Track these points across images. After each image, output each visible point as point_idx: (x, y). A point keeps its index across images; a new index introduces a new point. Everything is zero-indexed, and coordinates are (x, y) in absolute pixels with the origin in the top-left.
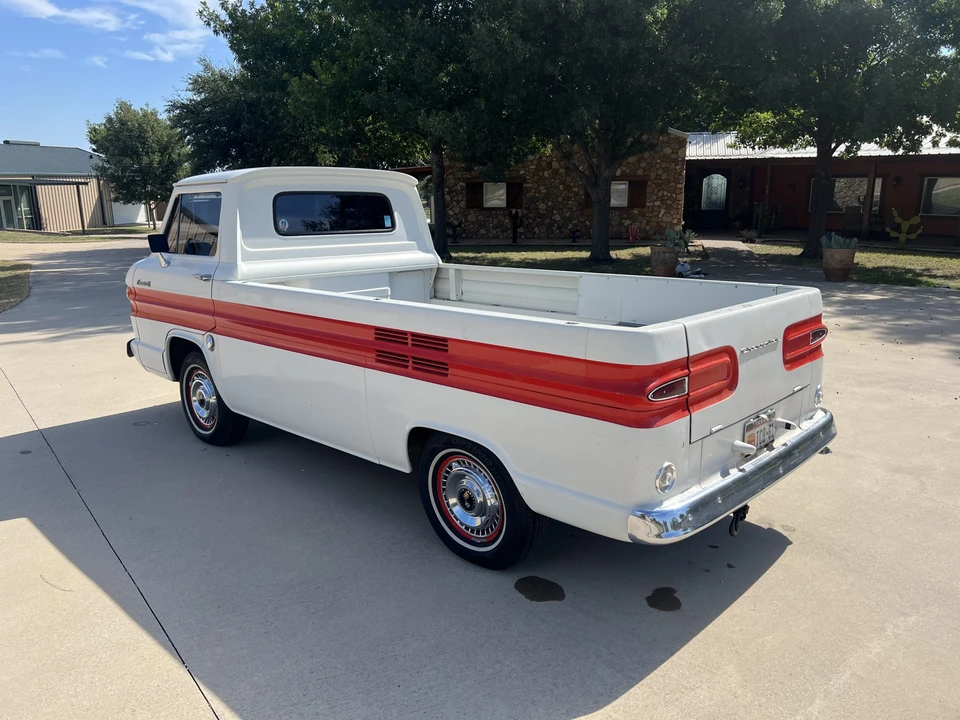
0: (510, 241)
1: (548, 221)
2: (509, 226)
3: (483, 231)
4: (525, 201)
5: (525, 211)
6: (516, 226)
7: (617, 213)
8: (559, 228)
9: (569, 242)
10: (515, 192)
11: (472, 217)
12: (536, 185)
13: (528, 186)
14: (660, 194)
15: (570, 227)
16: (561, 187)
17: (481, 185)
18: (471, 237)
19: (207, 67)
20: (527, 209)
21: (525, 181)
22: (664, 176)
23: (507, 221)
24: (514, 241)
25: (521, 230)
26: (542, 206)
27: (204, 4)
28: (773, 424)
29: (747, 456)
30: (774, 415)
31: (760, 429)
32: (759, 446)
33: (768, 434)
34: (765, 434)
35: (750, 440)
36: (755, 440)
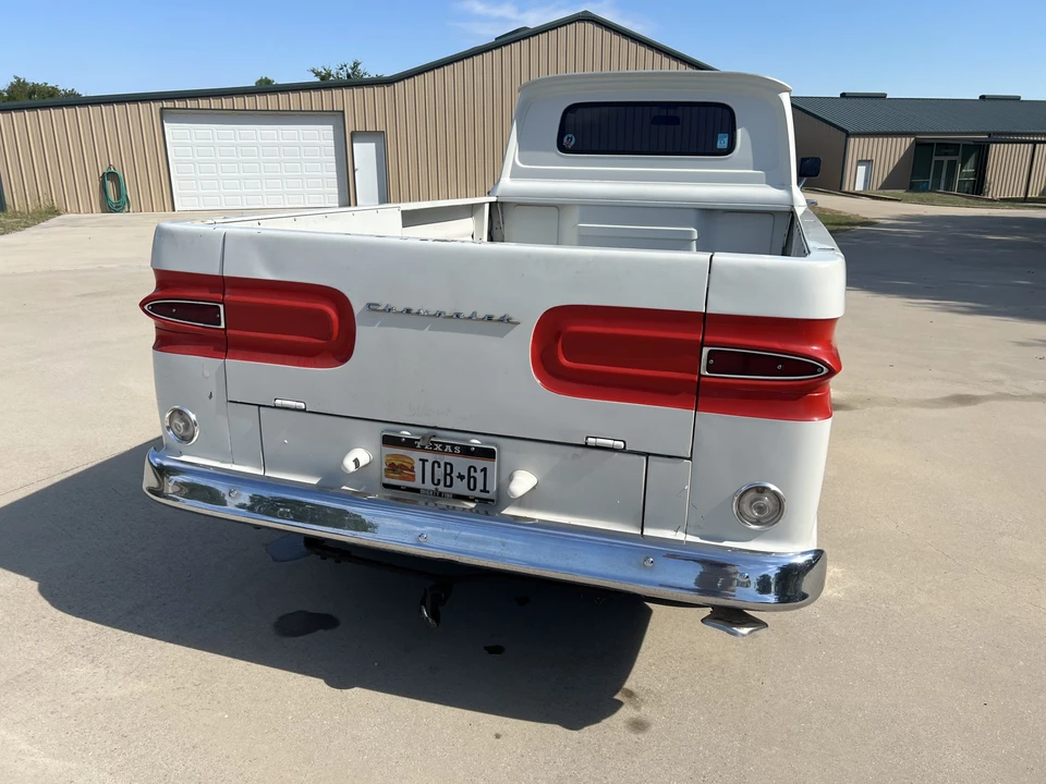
28: (484, 470)
29: (386, 486)
30: (488, 454)
31: (430, 457)
32: (433, 487)
33: (465, 481)
34: (455, 475)
35: (397, 463)
36: (412, 470)
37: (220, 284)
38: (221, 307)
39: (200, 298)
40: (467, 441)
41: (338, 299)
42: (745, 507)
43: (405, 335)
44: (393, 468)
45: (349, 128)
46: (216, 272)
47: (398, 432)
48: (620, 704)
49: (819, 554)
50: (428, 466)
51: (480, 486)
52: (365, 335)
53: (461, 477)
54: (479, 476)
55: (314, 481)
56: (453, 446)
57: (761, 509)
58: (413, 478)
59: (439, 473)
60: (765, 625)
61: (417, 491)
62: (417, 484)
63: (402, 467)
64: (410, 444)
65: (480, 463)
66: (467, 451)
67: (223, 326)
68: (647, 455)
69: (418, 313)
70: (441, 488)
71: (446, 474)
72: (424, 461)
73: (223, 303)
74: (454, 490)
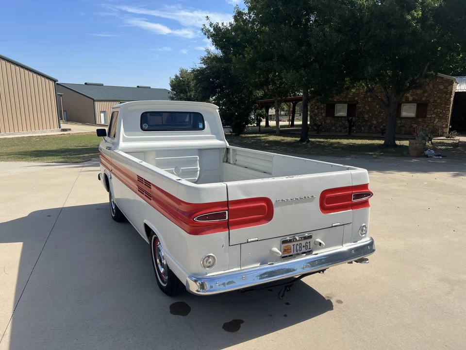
0: (347, 134)
1: (369, 124)
2: (348, 126)
3: (333, 128)
4: (357, 113)
5: (357, 119)
6: (351, 126)
7: (409, 121)
8: (375, 127)
9: (380, 135)
10: (352, 108)
11: (328, 121)
12: (363, 105)
13: (359, 105)
14: (436, 111)
15: (382, 127)
16: (377, 106)
17: (334, 105)
18: (327, 131)
19: (209, 53)
20: (358, 117)
21: (357, 103)
22: (439, 101)
23: (347, 123)
24: (350, 134)
25: (354, 128)
26: (366, 116)
27: (204, 25)
28: (309, 242)
29: (283, 257)
30: (310, 237)
31: (296, 243)
32: (296, 253)
34: (302, 247)
36: (291, 249)
37: (227, 203)
38: (227, 212)
40: (304, 235)
41: (267, 200)
42: (361, 231)
43: (288, 208)
44: (285, 250)
46: (226, 200)
47: (286, 238)
49: (372, 239)
51: (308, 248)
52: (276, 210)
53: (304, 247)
54: (308, 244)
55: (258, 265)
56: (301, 238)
59: (298, 247)
60: (367, 260)
61: (292, 255)
62: (292, 253)
63: (288, 249)
64: (290, 241)
65: (308, 241)
66: (305, 238)
67: (227, 219)
68: (343, 225)
69: (291, 200)
70: (299, 252)
71: (300, 247)
72: (294, 245)
73: (228, 210)
74: (302, 251)
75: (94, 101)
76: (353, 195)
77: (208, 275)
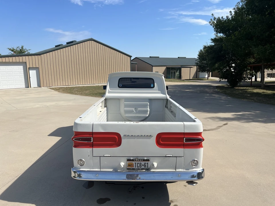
27: (211, 19)
28: (147, 163)
29: (128, 169)
30: (148, 160)
31: (137, 162)
32: (137, 168)
33: (144, 166)
34: (142, 165)
35: (130, 164)
36: (133, 165)
37: (92, 133)
38: (92, 138)
39: (87, 136)
40: (144, 158)
42: (192, 163)
43: (132, 140)
44: (129, 165)
45: (28, 67)
46: (91, 131)
47: (130, 158)
48: (171, 203)
49: (203, 170)
50: (136, 164)
52: (123, 141)
53: (143, 165)
54: (147, 165)
55: (112, 170)
56: (141, 160)
57: (195, 163)
58: (133, 167)
59: (139, 165)
60: (197, 183)
61: (134, 169)
62: (134, 168)
63: (131, 165)
64: (133, 160)
65: (146, 162)
66: (144, 160)
67: (92, 142)
68: (176, 157)
69: (134, 136)
70: (139, 168)
71: (140, 165)
72: (135, 163)
73: (92, 137)
74: (141, 168)
75: (153, 66)
76: (185, 138)
77: (81, 169)
